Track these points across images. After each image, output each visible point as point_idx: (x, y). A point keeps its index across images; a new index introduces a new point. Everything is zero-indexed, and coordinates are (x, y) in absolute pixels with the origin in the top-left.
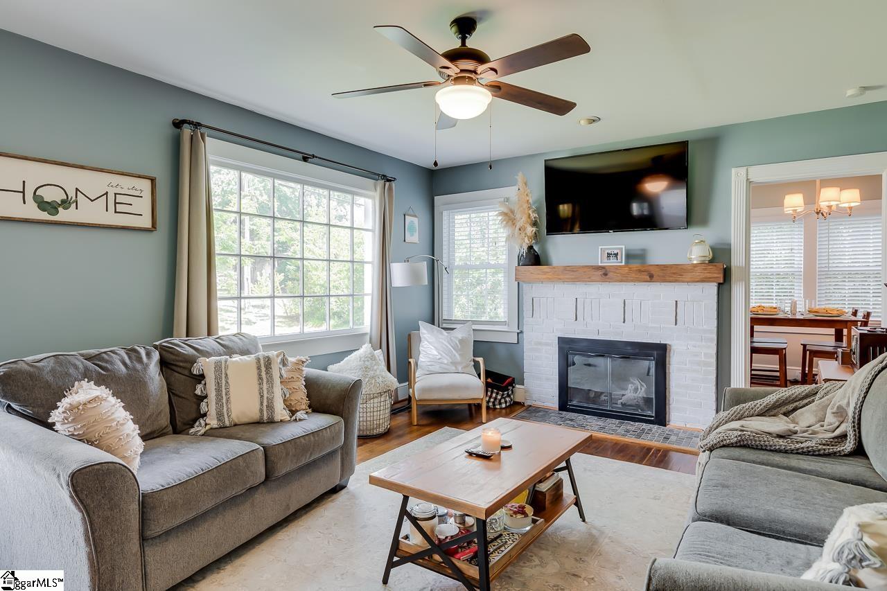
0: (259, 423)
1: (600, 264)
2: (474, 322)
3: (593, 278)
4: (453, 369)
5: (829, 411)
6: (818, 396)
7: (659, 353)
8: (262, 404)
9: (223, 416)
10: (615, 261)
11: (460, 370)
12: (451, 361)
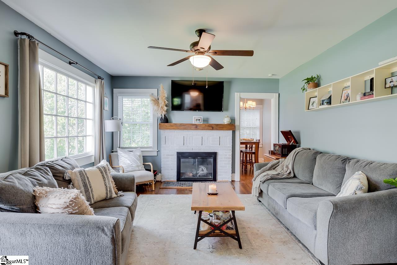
0: (105, 200)
1: (193, 123)
2: (141, 148)
3: (192, 128)
4: (137, 169)
5: (284, 167)
6: (280, 163)
7: (214, 155)
8: (107, 190)
9: (91, 198)
10: (199, 122)
11: (140, 169)
12: (136, 165)
